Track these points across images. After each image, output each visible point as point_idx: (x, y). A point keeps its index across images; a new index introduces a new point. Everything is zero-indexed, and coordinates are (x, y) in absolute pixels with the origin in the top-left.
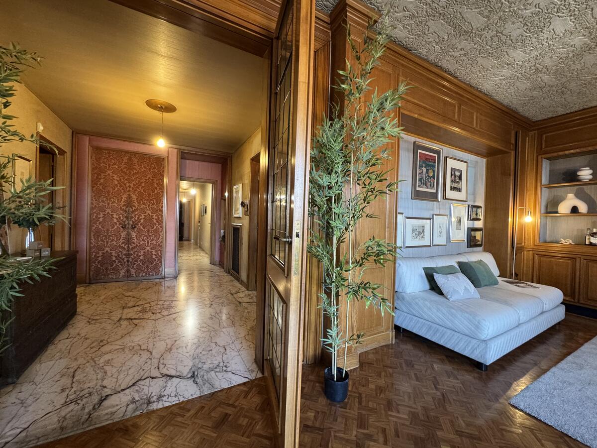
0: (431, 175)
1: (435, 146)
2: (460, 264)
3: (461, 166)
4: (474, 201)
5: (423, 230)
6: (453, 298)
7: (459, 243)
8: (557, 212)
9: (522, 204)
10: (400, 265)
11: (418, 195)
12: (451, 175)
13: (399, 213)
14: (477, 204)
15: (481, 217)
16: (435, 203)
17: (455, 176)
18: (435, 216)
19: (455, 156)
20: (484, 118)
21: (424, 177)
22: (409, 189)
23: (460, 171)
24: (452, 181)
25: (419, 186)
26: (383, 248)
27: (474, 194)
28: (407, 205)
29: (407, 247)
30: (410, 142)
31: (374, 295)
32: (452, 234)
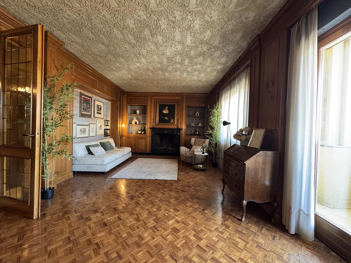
0: (88, 107)
1: (90, 95)
2: (101, 143)
3: (101, 104)
4: (107, 118)
5: (85, 130)
6: (96, 154)
7: (101, 135)
8: (132, 123)
9: (122, 120)
10: (74, 145)
11: (82, 115)
12: (97, 107)
13: (74, 123)
14: (107, 120)
15: (109, 124)
16: (90, 119)
17: (99, 108)
18: (90, 124)
19: (99, 100)
20: (109, 88)
21: (85, 107)
22: (78, 113)
23: (101, 106)
24: (97, 110)
25: (83, 111)
26: (68, 137)
27: (106, 116)
28: (77, 120)
29: (78, 138)
30: (78, 92)
31: (66, 154)
32: (97, 131)
